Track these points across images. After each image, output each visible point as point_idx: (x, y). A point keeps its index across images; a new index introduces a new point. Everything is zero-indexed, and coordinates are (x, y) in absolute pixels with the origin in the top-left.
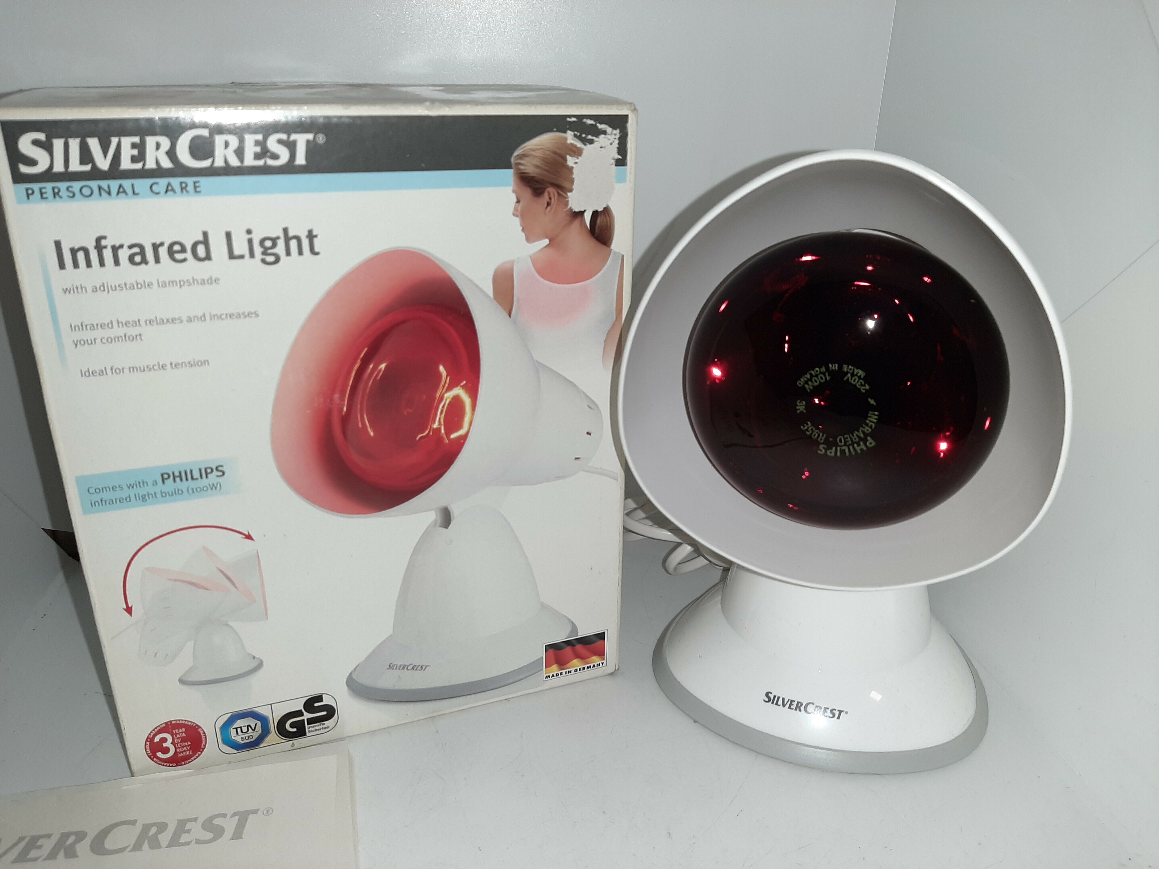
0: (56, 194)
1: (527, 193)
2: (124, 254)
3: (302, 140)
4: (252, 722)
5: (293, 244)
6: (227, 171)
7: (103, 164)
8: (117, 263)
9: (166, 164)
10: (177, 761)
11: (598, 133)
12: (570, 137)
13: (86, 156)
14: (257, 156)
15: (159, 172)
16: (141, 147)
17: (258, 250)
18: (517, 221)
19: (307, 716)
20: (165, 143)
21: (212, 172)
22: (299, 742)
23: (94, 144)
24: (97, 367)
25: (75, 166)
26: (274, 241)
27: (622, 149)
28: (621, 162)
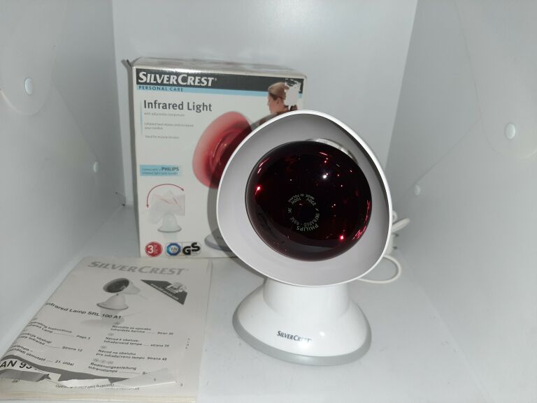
0: (147, 88)
1: (272, 99)
2: (161, 106)
3: (211, 79)
4: (176, 247)
5: (205, 108)
6: (191, 86)
7: (159, 81)
8: (159, 108)
9: (175, 83)
10: (153, 255)
11: (294, 83)
12: (286, 84)
13: (155, 79)
14: (199, 83)
15: (173, 85)
16: (169, 78)
17: (196, 108)
18: (268, 107)
19: (192, 248)
20: (175, 77)
21: (187, 86)
22: (189, 256)
23: (158, 76)
24: (150, 135)
25: (152, 81)
26: (200, 106)
27: (301, 88)
28: (301, 92)
